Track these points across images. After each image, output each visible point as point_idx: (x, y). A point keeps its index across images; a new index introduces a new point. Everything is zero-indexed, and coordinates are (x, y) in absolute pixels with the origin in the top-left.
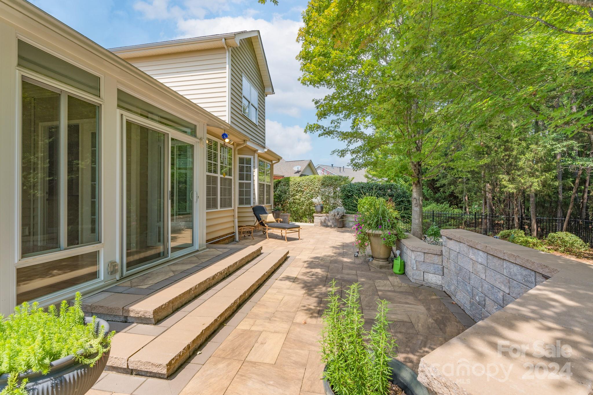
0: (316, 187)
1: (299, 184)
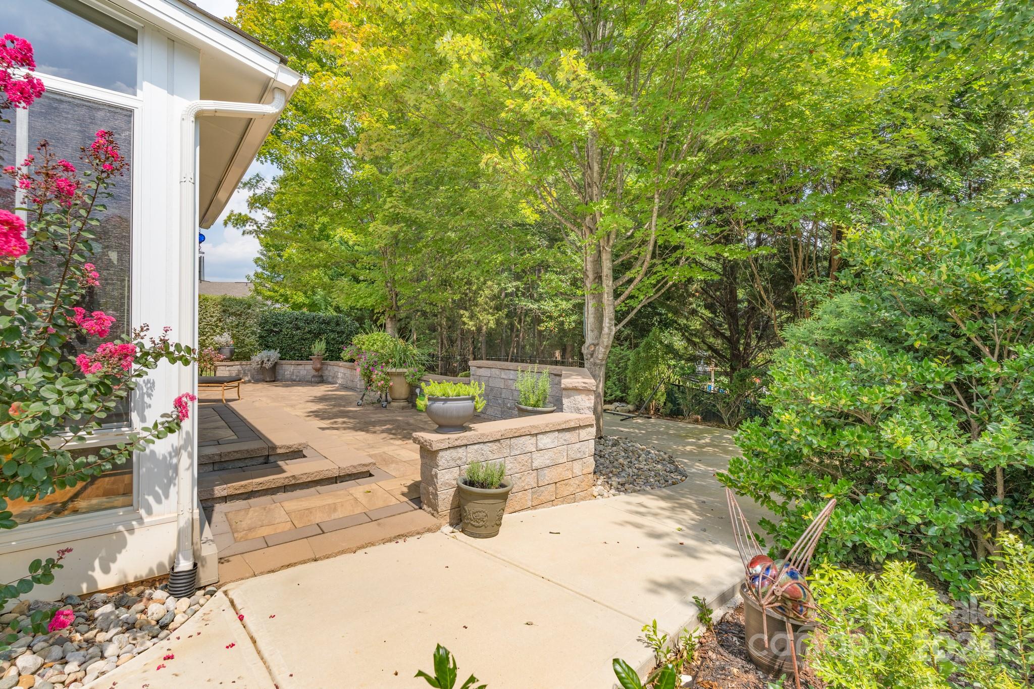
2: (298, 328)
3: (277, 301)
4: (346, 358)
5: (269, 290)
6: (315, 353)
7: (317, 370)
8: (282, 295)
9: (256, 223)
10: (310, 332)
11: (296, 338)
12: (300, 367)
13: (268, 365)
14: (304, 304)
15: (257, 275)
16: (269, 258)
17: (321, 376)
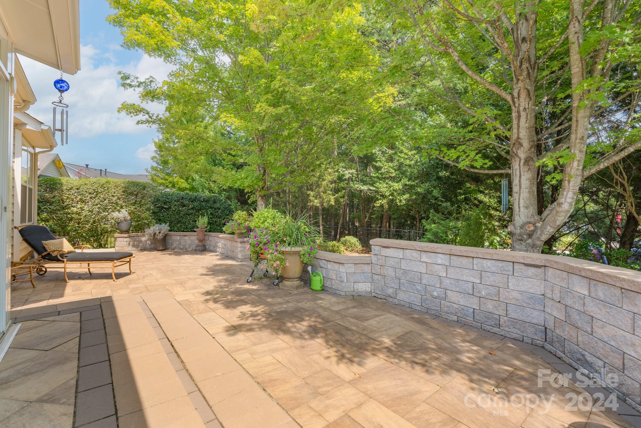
0: (113, 196)
1: (77, 189)
2: (184, 206)
3: (167, 187)
4: (229, 231)
5: (162, 179)
6: (199, 226)
7: (201, 241)
8: (170, 182)
9: (148, 113)
10: (192, 209)
11: (182, 213)
12: (187, 238)
13: (160, 237)
14: (186, 188)
15: (153, 168)
16: (162, 156)
17: (204, 246)
